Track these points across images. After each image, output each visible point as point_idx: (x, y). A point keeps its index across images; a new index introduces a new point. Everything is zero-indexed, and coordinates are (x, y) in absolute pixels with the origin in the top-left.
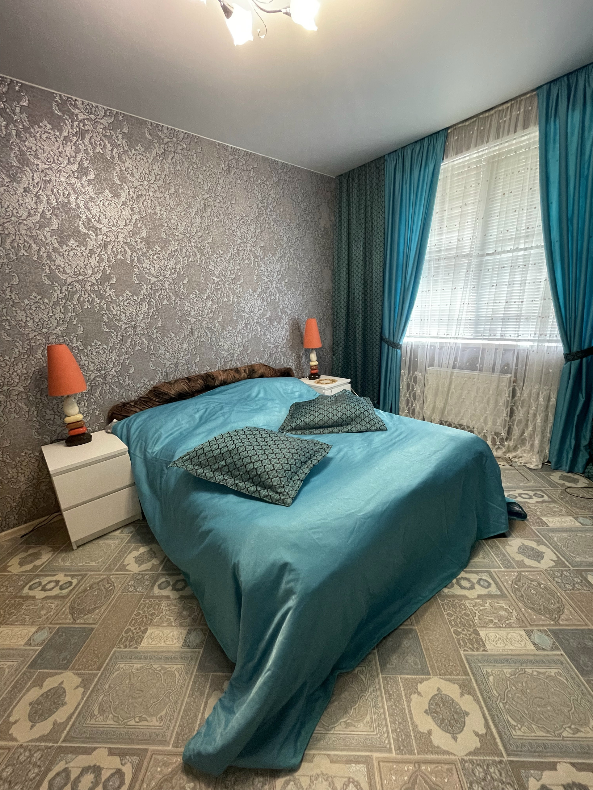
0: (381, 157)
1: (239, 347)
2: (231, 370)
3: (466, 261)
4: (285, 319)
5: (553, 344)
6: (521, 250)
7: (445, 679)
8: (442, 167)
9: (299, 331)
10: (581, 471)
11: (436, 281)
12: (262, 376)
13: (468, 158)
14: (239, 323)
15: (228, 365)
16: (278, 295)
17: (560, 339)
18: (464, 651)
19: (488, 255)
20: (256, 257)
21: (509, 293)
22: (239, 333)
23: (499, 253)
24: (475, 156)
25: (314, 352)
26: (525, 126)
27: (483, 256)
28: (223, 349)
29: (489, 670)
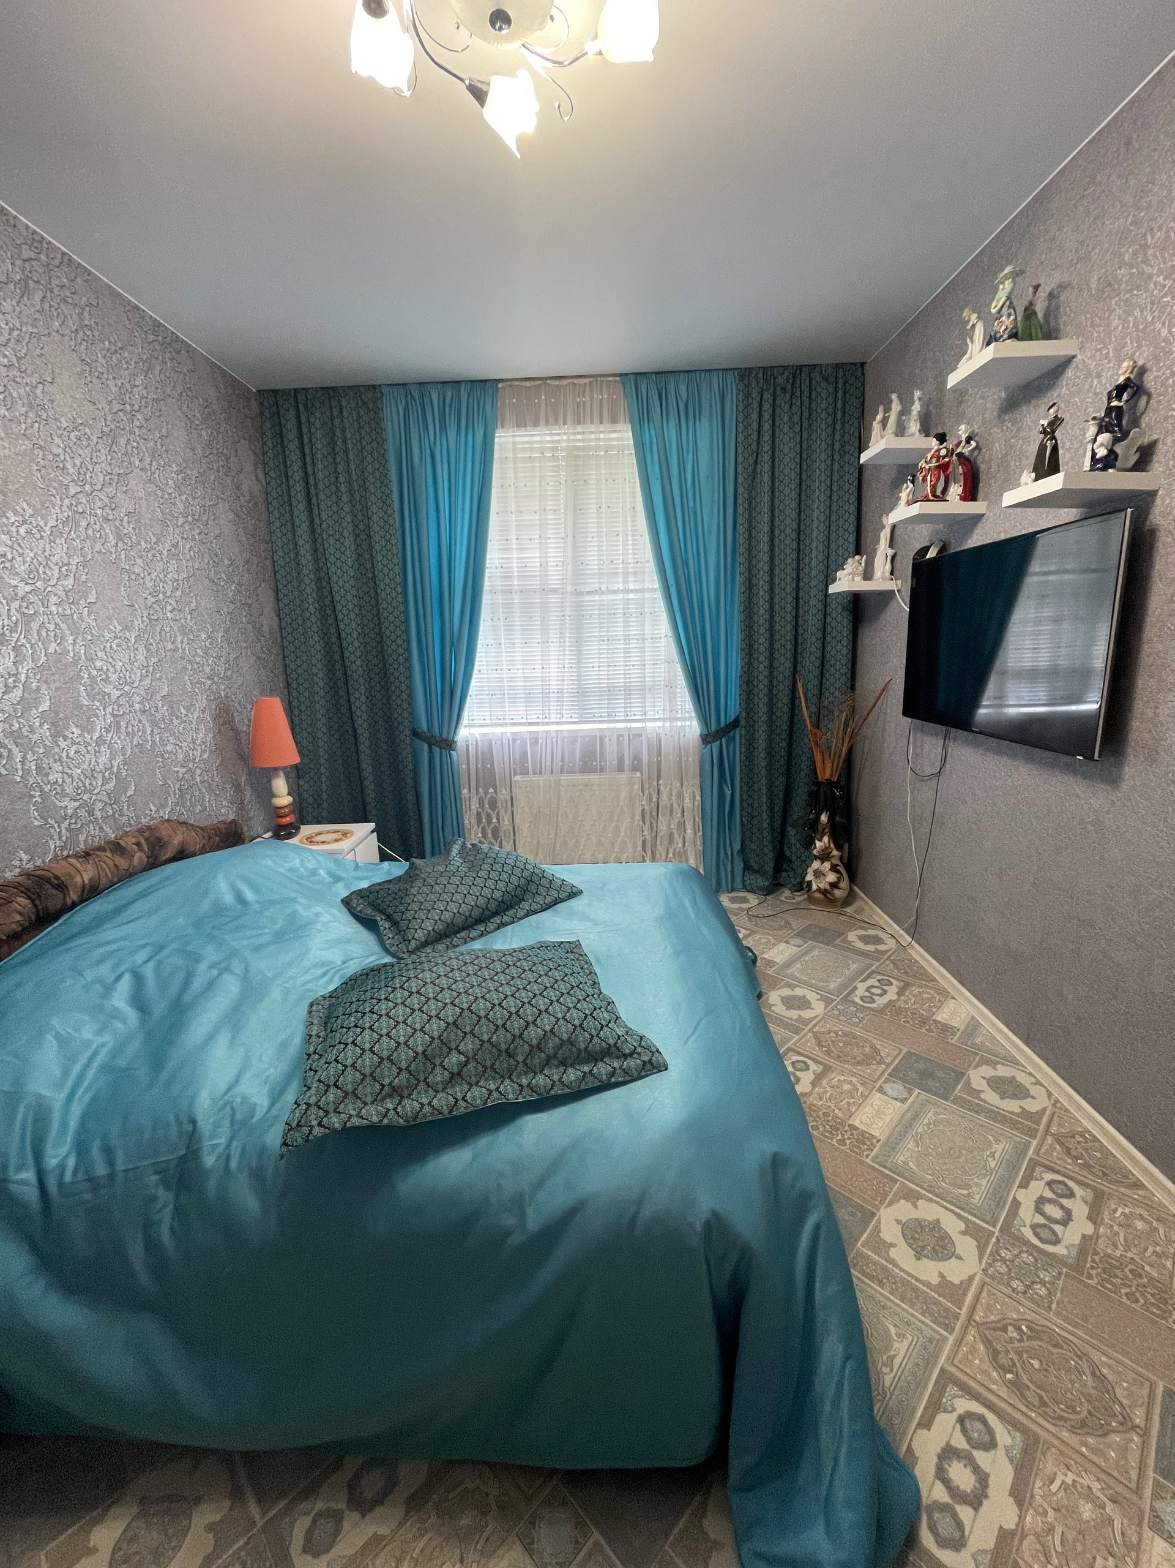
0: (374, 386)
1: (106, 781)
2: (101, 849)
3: (554, 599)
4: (202, 702)
5: (688, 723)
6: (632, 591)
7: (889, 1205)
8: (496, 440)
9: (232, 729)
10: (740, 886)
11: (510, 629)
12: (182, 855)
13: (537, 439)
14: (96, 716)
15: (82, 838)
16: (179, 639)
17: (693, 714)
18: (867, 1156)
19: (588, 593)
20: (120, 538)
21: (626, 651)
22: (100, 741)
23: (603, 593)
24: (548, 438)
25: (282, 774)
26: (614, 420)
27: (581, 594)
28: (64, 794)
29: (902, 1158)
